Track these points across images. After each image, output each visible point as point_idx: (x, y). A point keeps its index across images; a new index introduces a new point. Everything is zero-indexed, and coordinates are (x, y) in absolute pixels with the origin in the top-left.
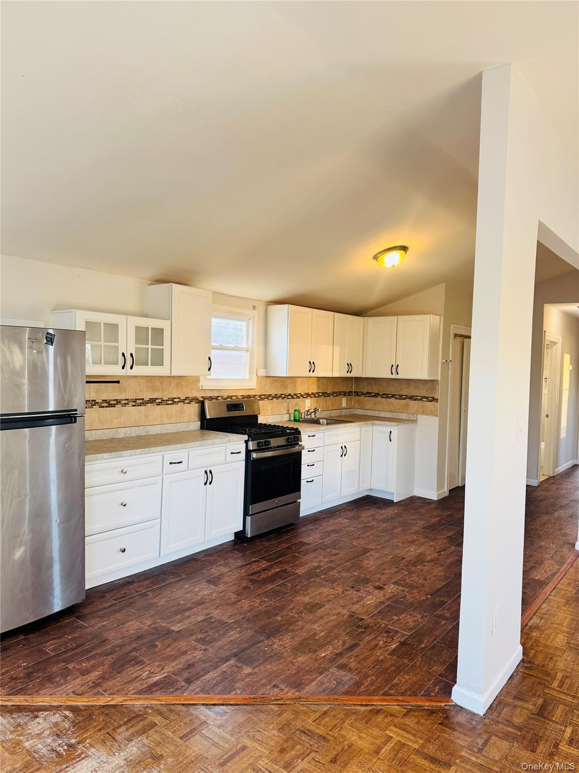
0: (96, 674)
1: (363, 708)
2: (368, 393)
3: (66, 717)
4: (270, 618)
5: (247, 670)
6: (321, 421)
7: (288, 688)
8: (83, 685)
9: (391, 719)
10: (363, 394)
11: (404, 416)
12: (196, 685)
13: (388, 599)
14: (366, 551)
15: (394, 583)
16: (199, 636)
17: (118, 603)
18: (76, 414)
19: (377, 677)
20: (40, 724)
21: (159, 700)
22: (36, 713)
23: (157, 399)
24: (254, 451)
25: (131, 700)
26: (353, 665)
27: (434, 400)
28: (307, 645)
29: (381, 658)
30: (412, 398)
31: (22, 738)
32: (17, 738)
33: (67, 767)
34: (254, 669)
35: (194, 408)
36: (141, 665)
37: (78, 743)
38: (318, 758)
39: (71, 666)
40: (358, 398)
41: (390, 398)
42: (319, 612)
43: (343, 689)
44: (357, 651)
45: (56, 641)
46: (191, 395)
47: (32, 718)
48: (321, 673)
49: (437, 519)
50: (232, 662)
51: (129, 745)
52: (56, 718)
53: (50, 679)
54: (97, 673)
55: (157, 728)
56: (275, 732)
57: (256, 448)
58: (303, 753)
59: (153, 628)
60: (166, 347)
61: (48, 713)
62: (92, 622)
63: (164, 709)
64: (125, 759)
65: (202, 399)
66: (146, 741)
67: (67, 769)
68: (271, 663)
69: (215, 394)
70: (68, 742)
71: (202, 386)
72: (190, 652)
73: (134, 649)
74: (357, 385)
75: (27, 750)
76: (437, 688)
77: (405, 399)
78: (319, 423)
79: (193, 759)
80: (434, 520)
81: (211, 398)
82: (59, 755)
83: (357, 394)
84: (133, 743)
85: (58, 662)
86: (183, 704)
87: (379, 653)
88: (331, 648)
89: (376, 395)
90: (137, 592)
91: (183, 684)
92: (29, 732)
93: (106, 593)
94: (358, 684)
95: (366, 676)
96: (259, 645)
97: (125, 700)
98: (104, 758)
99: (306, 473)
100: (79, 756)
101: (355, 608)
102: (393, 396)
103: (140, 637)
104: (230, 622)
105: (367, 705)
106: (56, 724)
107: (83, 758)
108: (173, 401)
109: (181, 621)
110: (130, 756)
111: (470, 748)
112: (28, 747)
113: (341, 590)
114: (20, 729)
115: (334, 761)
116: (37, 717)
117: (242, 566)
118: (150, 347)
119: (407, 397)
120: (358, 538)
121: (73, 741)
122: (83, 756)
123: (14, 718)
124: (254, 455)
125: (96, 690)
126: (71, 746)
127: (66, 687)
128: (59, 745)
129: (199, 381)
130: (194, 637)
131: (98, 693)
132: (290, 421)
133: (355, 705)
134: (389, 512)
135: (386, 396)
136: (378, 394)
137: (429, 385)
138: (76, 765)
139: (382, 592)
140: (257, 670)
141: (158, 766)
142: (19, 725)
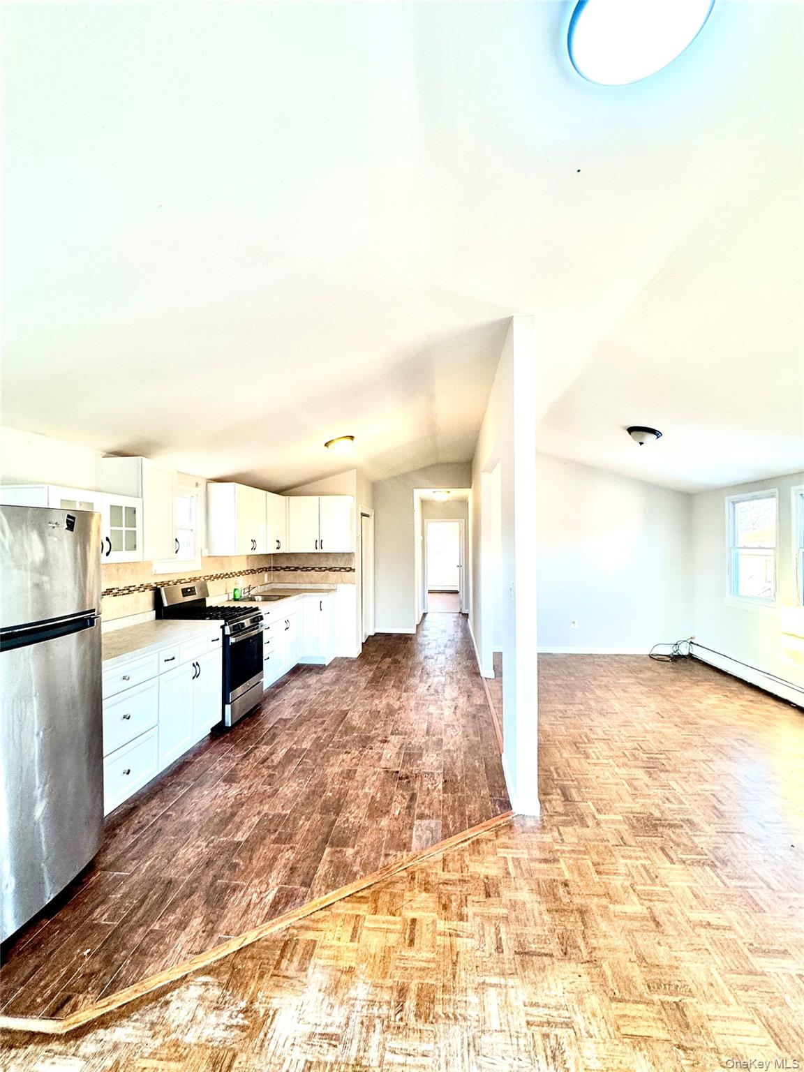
0: (196, 923)
1: (466, 844)
2: (287, 567)
3: (206, 984)
4: (321, 797)
5: (350, 852)
6: (256, 598)
7: (399, 852)
8: (194, 940)
9: (491, 843)
10: (282, 568)
11: (324, 587)
12: (317, 884)
13: (400, 748)
14: (346, 713)
15: (392, 734)
16: (273, 837)
17: (143, 834)
18: (94, 615)
19: (454, 815)
20: (182, 1007)
21: (296, 916)
22: (162, 1000)
23: (114, 589)
24: (231, 635)
25: (266, 930)
26: (427, 812)
27: (351, 570)
28: (377, 810)
29: (441, 798)
30: (330, 569)
31: (173, 1036)
32: (166, 1039)
33: (265, 1035)
34: (354, 847)
35: (148, 596)
36: (240, 891)
37: (252, 1003)
38: (476, 899)
39: (156, 926)
40: (277, 573)
41: (310, 570)
42: (358, 777)
43: (439, 835)
44: (419, 800)
45: (104, 907)
46: (145, 583)
47: (161, 1007)
48: (411, 828)
49: (372, 673)
50: (328, 850)
51: (309, 975)
52: (194, 991)
53: (142, 952)
54: (198, 920)
55: (318, 944)
56: (424, 895)
57: (232, 632)
58: (462, 901)
59: (214, 847)
60: (138, 529)
61: (177, 990)
62: (131, 868)
63: (306, 923)
64: (320, 990)
65: (155, 585)
66: (321, 962)
67: (269, 1036)
68: (362, 836)
69: (165, 579)
70: (238, 1009)
71: (156, 570)
72: (280, 856)
73: (216, 877)
74: (275, 561)
75: (195, 1045)
76: (497, 807)
77: (324, 571)
78: (255, 600)
79: (383, 954)
80: (370, 674)
81: (163, 584)
82: (243, 1028)
83: (276, 569)
84: (310, 971)
85: (133, 929)
86: (321, 909)
87: (435, 794)
88: (397, 805)
89: (296, 569)
90: (155, 816)
91: (304, 889)
92: (175, 1024)
93: (114, 829)
94: (445, 826)
95: (445, 818)
96: (336, 824)
97: (260, 933)
98: (296, 1001)
99: (267, 650)
100: (266, 1014)
101: (383, 763)
102: (313, 569)
103: (209, 863)
104: (288, 812)
105: (466, 840)
106: (201, 998)
107: (274, 1015)
108: (130, 590)
109: (238, 829)
110: (321, 985)
111: (555, 841)
112: (194, 1041)
113: (357, 753)
114: (158, 1028)
115: (488, 895)
116: (167, 1003)
117: (245, 756)
118: (124, 529)
119: (326, 569)
120: (326, 703)
121: (243, 1005)
122: (271, 1013)
123: (137, 1019)
124: (232, 640)
125: (216, 938)
126: (245, 1011)
127: (174, 951)
128: (231, 1016)
129: (152, 565)
130: (267, 841)
131: (220, 941)
132: (228, 600)
133: (458, 844)
134: (329, 675)
135: (306, 569)
136: (298, 568)
137: (346, 556)
138: (273, 1026)
139: (390, 744)
140: (356, 848)
141: (358, 978)
142: (153, 1024)
